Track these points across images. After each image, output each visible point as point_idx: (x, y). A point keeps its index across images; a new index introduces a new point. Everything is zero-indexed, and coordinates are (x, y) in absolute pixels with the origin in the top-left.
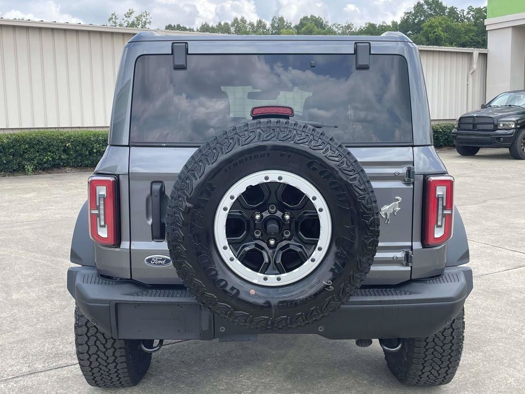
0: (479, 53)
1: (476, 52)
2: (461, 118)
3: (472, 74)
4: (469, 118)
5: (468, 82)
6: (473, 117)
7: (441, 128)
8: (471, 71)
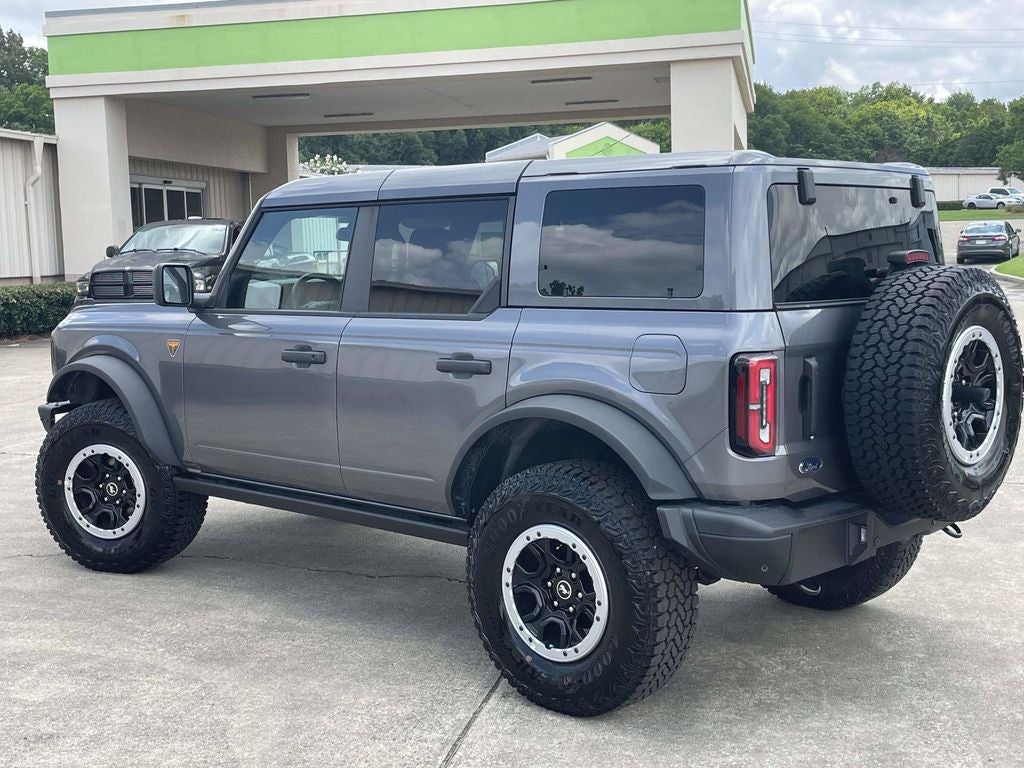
0: (45, 144)
1: (39, 140)
2: (94, 275)
3: (33, 184)
4: (116, 275)
5: (26, 200)
6: (124, 272)
7: (14, 297)
8: (32, 179)
